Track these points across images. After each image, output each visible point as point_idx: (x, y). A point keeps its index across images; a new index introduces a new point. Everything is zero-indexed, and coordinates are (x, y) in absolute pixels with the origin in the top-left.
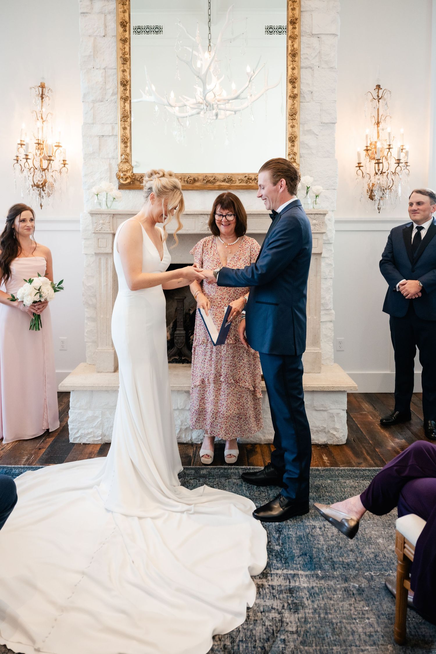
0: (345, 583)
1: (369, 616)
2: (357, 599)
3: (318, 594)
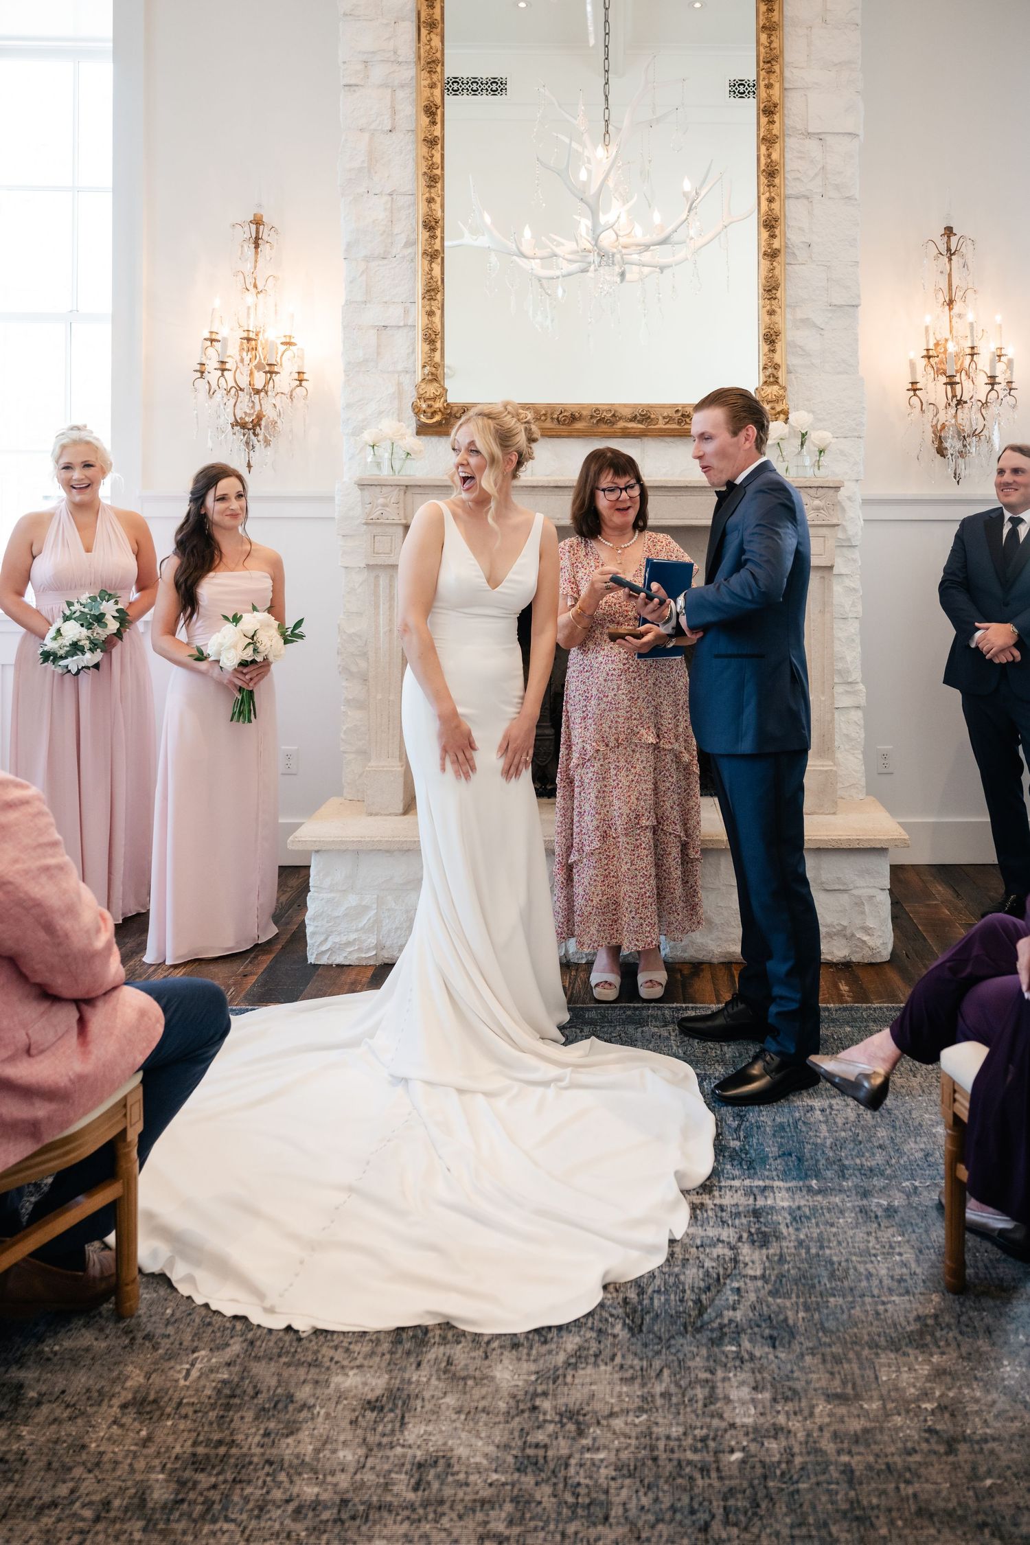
0: (862, 1199)
1: (902, 1250)
2: (882, 1224)
3: (808, 1218)
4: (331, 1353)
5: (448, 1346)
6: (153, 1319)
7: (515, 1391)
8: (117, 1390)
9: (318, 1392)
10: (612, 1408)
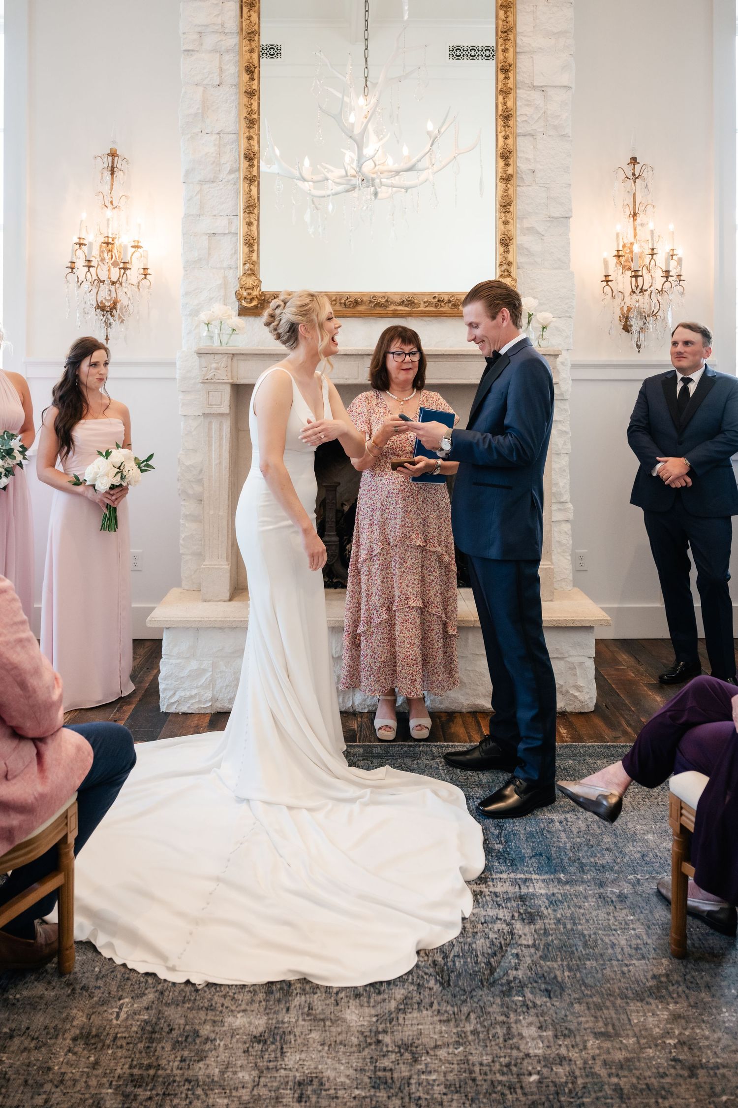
0: (599, 889)
1: (635, 926)
2: (617, 907)
3: (561, 902)
4: (222, 1000)
5: (307, 996)
6: (86, 975)
7: (361, 1028)
8: (67, 1027)
9: (217, 1029)
10: (436, 1042)
